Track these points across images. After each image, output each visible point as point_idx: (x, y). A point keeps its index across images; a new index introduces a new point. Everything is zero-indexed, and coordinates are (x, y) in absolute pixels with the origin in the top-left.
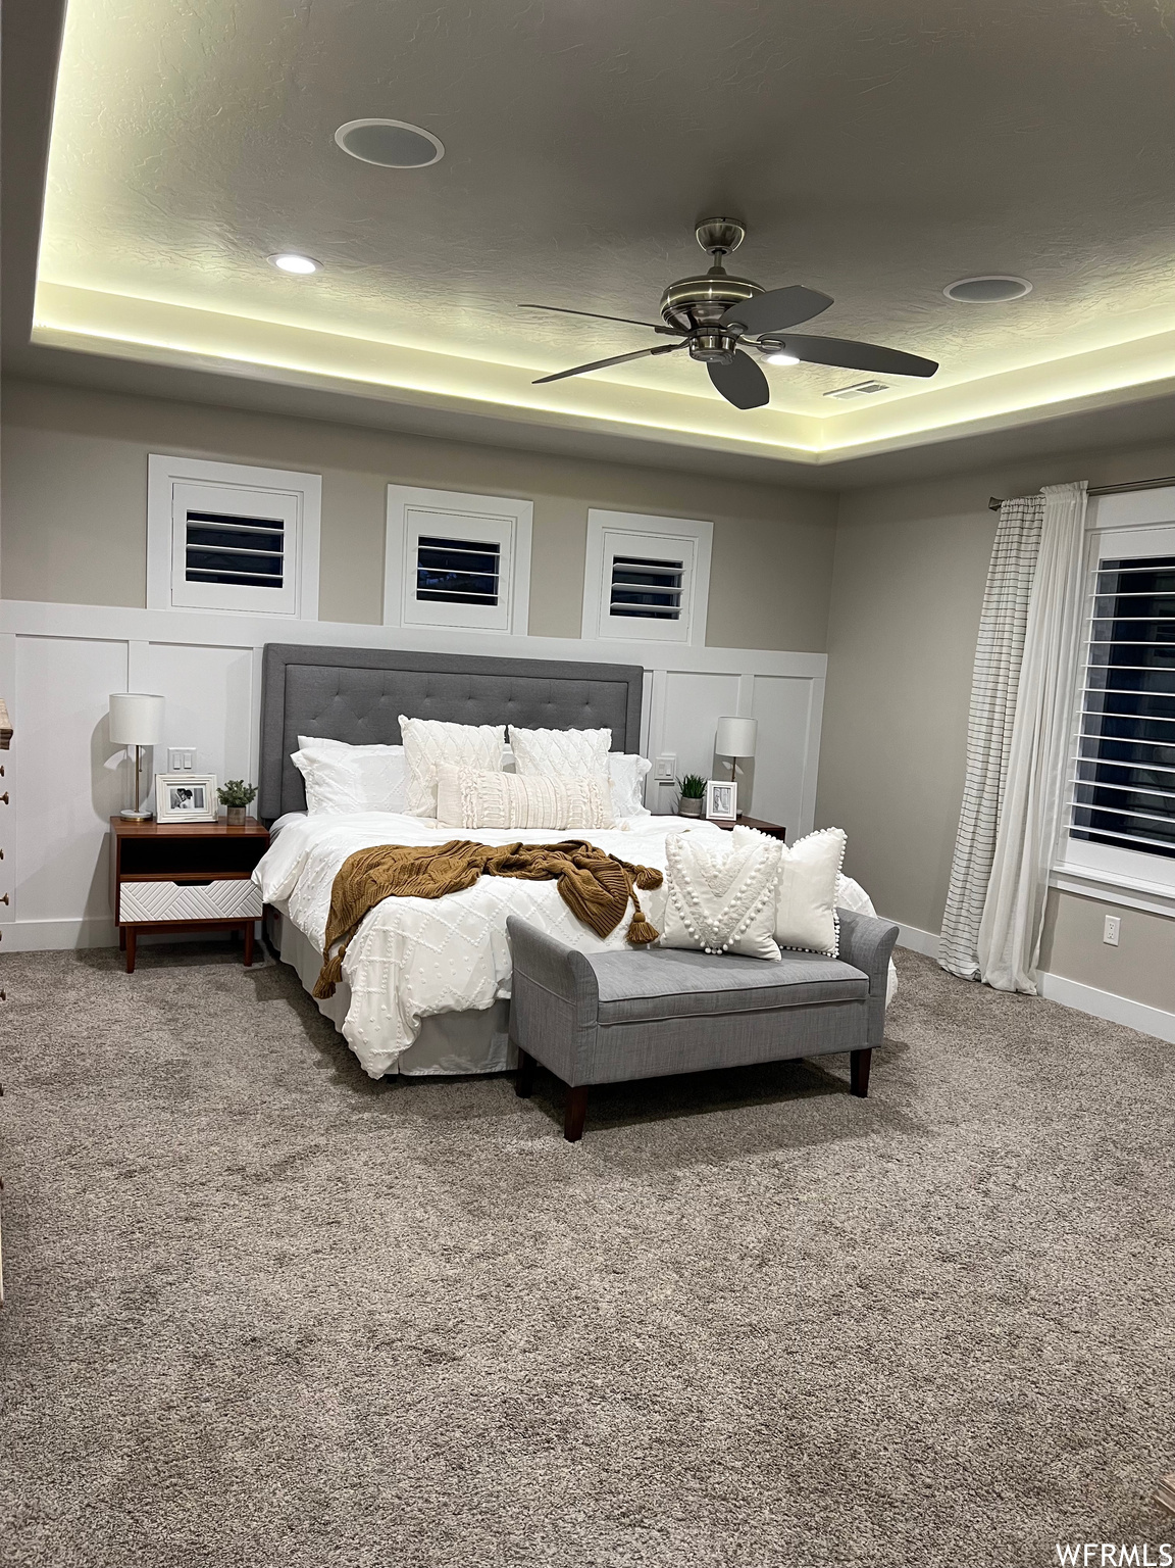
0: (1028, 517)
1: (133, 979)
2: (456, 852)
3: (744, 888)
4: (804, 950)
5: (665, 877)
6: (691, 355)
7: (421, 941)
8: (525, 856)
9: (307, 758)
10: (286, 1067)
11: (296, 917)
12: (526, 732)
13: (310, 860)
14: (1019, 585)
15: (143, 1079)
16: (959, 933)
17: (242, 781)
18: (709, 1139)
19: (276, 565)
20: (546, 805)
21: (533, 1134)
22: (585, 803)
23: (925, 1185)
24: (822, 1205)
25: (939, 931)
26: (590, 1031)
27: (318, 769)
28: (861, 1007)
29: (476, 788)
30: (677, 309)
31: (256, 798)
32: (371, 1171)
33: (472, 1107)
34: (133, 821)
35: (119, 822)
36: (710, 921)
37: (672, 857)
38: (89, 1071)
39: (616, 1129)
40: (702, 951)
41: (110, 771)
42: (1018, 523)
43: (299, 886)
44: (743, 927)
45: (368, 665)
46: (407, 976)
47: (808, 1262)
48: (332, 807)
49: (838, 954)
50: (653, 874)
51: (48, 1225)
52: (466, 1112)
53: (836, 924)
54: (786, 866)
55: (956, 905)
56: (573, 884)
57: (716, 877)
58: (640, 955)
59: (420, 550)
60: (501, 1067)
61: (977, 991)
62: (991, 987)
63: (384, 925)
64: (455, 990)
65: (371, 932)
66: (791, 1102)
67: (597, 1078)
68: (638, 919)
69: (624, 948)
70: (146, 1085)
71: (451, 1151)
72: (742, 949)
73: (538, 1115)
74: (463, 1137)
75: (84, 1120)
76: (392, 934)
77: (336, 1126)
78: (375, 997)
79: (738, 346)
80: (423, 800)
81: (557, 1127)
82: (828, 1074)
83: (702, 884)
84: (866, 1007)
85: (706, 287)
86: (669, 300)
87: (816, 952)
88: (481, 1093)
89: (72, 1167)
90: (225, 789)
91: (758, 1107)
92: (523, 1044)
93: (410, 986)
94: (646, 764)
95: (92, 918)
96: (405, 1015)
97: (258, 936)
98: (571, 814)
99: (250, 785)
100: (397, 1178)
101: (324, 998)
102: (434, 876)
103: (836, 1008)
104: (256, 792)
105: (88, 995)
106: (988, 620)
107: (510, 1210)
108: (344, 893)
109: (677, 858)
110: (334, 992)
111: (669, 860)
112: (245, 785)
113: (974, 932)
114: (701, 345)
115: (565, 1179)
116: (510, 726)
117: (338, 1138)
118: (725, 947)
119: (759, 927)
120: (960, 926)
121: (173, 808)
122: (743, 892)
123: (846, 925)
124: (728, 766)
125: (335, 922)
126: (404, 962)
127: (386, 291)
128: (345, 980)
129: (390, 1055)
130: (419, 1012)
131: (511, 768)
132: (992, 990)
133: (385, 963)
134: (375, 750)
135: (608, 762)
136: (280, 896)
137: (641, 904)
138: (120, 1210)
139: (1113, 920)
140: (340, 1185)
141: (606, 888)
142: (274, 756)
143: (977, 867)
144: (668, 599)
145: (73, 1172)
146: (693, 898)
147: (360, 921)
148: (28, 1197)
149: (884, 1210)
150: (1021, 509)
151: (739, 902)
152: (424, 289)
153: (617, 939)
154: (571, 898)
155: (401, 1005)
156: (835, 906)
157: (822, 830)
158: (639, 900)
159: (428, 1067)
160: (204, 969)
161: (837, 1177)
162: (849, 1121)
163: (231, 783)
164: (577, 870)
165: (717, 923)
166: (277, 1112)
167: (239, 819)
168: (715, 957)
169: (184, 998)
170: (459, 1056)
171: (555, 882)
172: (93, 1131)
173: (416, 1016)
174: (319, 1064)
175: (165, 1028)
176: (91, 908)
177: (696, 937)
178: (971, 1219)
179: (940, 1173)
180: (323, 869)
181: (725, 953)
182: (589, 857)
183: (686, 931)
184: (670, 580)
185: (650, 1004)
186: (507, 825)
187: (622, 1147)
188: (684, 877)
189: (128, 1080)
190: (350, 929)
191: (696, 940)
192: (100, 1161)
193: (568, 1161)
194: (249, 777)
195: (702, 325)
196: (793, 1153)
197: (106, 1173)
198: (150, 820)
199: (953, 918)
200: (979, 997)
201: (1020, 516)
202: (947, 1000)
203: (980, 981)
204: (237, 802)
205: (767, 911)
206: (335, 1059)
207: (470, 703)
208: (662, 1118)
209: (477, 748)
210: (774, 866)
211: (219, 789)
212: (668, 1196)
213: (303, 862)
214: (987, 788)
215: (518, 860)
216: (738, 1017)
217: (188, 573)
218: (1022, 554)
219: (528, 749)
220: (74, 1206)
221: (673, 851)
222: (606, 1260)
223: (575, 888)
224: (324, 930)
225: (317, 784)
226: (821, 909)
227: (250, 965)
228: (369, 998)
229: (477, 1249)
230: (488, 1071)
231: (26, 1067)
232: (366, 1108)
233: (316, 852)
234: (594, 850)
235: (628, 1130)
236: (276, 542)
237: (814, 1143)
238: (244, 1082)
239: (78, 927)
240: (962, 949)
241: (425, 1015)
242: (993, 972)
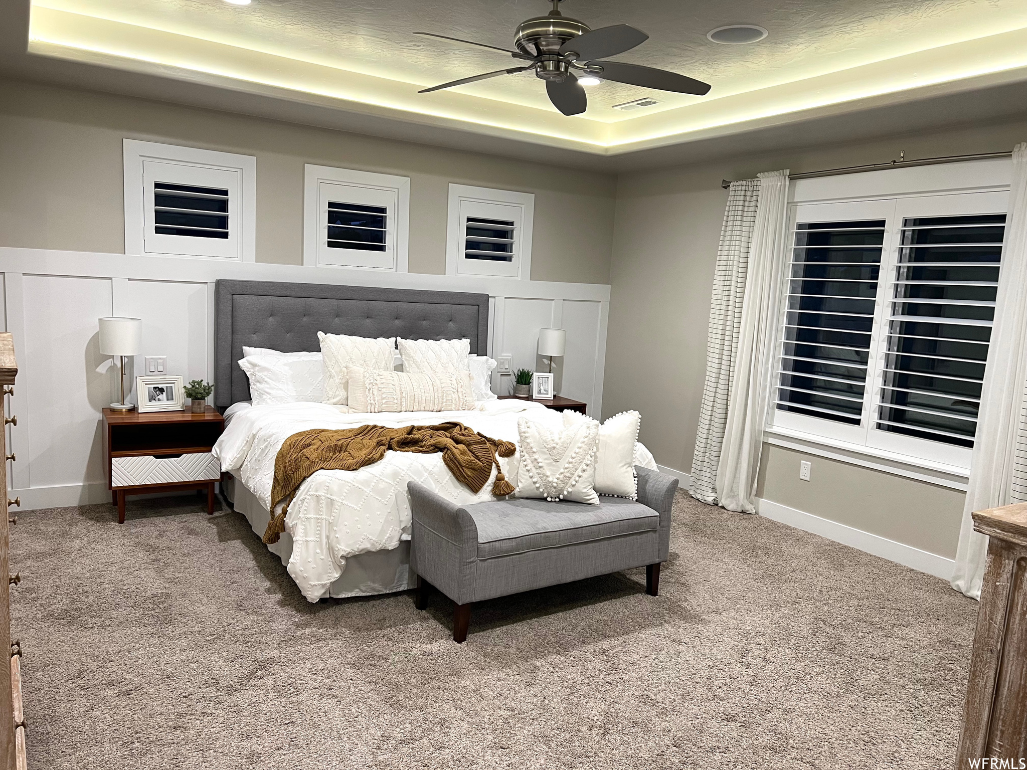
0: (749, 194)
1: (124, 528)
2: (366, 434)
3: (574, 455)
4: (613, 496)
5: (518, 449)
6: (537, 74)
7: (344, 502)
8: (417, 435)
9: (250, 363)
10: (244, 594)
11: (247, 481)
12: (409, 342)
13: (256, 440)
14: (743, 239)
15: (135, 610)
16: (703, 473)
17: (202, 381)
18: (555, 634)
19: (223, 222)
20: (427, 395)
21: (431, 639)
22: (454, 392)
23: (706, 661)
24: (640, 683)
25: (690, 472)
26: (472, 564)
27: (259, 371)
28: (654, 535)
29: (376, 384)
30: (528, 40)
31: (212, 392)
32: (315, 677)
33: (385, 619)
34: (120, 412)
35: (109, 412)
36: (550, 479)
37: (523, 434)
38: (92, 606)
39: (490, 630)
40: (545, 499)
41: (101, 374)
42: (742, 198)
43: (248, 458)
44: (574, 483)
45: (293, 294)
46: (335, 528)
47: (636, 728)
48: (270, 399)
49: (637, 498)
50: (510, 446)
51: (64, 740)
52: (381, 624)
53: (635, 477)
54: (601, 438)
55: (701, 454)
56: (454, 456)
57: (554, 448)
58: (502, 505)
59: (329, 211)
60: (404, 587)
61: (716, 512)
62: (725, 509)
63: (317, 491)
64: (370, 537)
65: (307, 497)
66: (607, 602)
67: (478, 597)
68: (499, 479)
69: (490, 499)
70: (138, 615)
71: (372, 656)
72: (573, 498)
73: (433, 623)
74: (379, 644)
75: (90, 647)
76: (323, 498)
77: (286, 640)
78: (311, 545)
79: (571, 70)
80: (338, 393)
81: (447, 632)
82: (629, 579)
83: (544, 453)
84: (657, 535)
85: (548, 24)
86: (521, 34)
87: (621, 497)
88: (390, 608)
89: (82, 688)
90: (189, 386)
91: (586, 607)
92: (422, 573)
93: (337, 535)
94: (493, 363)
95: (90, 483)
96: (334, 557)
97: (217, 491)
98: (445, 400)
99: (208, 384)
100: (334, 681)
101: (272, 543)
102: (352, 453)
103: (638, 537)
104: (213, 388)
105: (89, 543)
106: (721, 263)
107: (420, 702)
108: (285, 467)
109: (527, 435)
110: (278, 538)
111: (521, 436)
112: (204, 383)
113: (714, 473)
114: (544, 68)
115: (456, 673)
116: (399, 338)
117: (288, 650)
118: (561, 497)
119: (584, 482)
120: (704, 469)
121: (150, 401)
122: (573, 458)
123: (642, 478)
124: (546, 362)
125: (278, 488)
126: (332, 518)
127: (304, 21)
128: (287, 531)
129: (323, 586)
130: (345, 554)
131: (400, 368)
132: (726, 511)
133: (318, 519)
134: (300, 356)
135: (468, 363)
136: (235, 466)
137: (501, 468)
138: (122, 723)
139: (806, 464)
140: (292, 690)
141: (477, 457)
142: (226, 361)
143: (715, 429)
144: (503, 247)
145: (82, 692)
146: (538, 463)
147: (297, 487)
148: (47, 717)
149: (682, 683)
150: (744, 188)
151: (571, 465)
152: (334, 21)
153: (486, 494)
154: (453, 466)
155: (331, 549)
156: (634, 465)
157: (624, 412)
158: (500, 465)
159: (351, 591)
160: (178, 518)
161: (646, 659)
162: (648, 615)
163: (194, 382)
164: (456, 445)
165: (555, 480)
166: (240, 632)
167: (200, 408)
168: (554, 504)
169: (164, 543)
170: (374, 582)
171: (440, 454)
172: (98, 657)
173: (342, 557)
174: (269, 591)
175: (151, 567)
176: (89, 475)
177: (541, 490)
178: (741, 686)
179: (714, 650)
180: (266, 447)
181: (561, 501)
182: (463, 435)
183: (534, 486)
184: (504, 234)
185: (514, 543)
186: (399, 409)
187: (495, 645)
188: (531, 448)
189: (122, 612)
190: (290, 493)
191: (541, 492)
192: (104, 682)
193: (458, 658)
194: (207, 377)
195: (545, 53)
196: (614, 642)
197: (109, 692)
198: (133, 410)
199: (699, 463)
200: (718, 517)
201: (743, 193)
202: (698, 519)
203: (717, 505)
204: (199, 396)
205: (590, 471)
206: (280, 586)
207: (368, 321)
208: (520, 621)
209: (375, 354)
210: (594, 439)
211: (185, 387)
212: (533, 682)
213: (251, 441)
214: (722, 377)
215: (413, 439)
216: (573, 547)
217: (156, 228)
218: (745, 219)
219: (412, 354)
220: (84, 723)
221: (523, 430)
222: (494, 738)
223: (456, 459)
224: (270, 493)
225: (258, 382)
226: (625, 467)
227: (212, 513)
228: (307, 546)
229: (399, 736)
230: (394, 591)
231: (41, 605)
232: (307, 625)
233: (261, 434)
234: (466, 428)
235: (498, 631)
236: (223, 206)
237: (627, 633)
238: (214, 608)
239: (81, 488)
240: (705, 484)
241: (349, 556)
242: (726, 499)
